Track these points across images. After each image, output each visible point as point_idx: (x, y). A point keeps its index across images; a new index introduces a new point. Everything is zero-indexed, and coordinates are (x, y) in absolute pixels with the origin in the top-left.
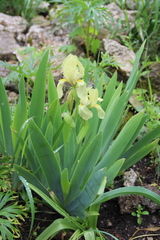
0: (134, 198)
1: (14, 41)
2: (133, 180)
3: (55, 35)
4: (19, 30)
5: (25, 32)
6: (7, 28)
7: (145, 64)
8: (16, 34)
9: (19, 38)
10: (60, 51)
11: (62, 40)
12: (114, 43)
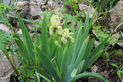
0: (95, 79)
1: (40, 9)
2: (95, 70)
3: (59, 4)
4: (43, 4)
5: (46, 4)
6: (37, 4)
7: (100, 14)
8: (41, 5)
9: (43, 7)
10: (59, 12)
11: (61, 6)
12: (84, 5)
